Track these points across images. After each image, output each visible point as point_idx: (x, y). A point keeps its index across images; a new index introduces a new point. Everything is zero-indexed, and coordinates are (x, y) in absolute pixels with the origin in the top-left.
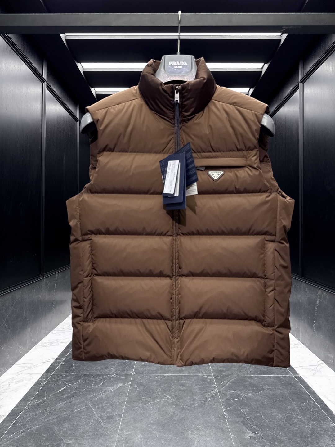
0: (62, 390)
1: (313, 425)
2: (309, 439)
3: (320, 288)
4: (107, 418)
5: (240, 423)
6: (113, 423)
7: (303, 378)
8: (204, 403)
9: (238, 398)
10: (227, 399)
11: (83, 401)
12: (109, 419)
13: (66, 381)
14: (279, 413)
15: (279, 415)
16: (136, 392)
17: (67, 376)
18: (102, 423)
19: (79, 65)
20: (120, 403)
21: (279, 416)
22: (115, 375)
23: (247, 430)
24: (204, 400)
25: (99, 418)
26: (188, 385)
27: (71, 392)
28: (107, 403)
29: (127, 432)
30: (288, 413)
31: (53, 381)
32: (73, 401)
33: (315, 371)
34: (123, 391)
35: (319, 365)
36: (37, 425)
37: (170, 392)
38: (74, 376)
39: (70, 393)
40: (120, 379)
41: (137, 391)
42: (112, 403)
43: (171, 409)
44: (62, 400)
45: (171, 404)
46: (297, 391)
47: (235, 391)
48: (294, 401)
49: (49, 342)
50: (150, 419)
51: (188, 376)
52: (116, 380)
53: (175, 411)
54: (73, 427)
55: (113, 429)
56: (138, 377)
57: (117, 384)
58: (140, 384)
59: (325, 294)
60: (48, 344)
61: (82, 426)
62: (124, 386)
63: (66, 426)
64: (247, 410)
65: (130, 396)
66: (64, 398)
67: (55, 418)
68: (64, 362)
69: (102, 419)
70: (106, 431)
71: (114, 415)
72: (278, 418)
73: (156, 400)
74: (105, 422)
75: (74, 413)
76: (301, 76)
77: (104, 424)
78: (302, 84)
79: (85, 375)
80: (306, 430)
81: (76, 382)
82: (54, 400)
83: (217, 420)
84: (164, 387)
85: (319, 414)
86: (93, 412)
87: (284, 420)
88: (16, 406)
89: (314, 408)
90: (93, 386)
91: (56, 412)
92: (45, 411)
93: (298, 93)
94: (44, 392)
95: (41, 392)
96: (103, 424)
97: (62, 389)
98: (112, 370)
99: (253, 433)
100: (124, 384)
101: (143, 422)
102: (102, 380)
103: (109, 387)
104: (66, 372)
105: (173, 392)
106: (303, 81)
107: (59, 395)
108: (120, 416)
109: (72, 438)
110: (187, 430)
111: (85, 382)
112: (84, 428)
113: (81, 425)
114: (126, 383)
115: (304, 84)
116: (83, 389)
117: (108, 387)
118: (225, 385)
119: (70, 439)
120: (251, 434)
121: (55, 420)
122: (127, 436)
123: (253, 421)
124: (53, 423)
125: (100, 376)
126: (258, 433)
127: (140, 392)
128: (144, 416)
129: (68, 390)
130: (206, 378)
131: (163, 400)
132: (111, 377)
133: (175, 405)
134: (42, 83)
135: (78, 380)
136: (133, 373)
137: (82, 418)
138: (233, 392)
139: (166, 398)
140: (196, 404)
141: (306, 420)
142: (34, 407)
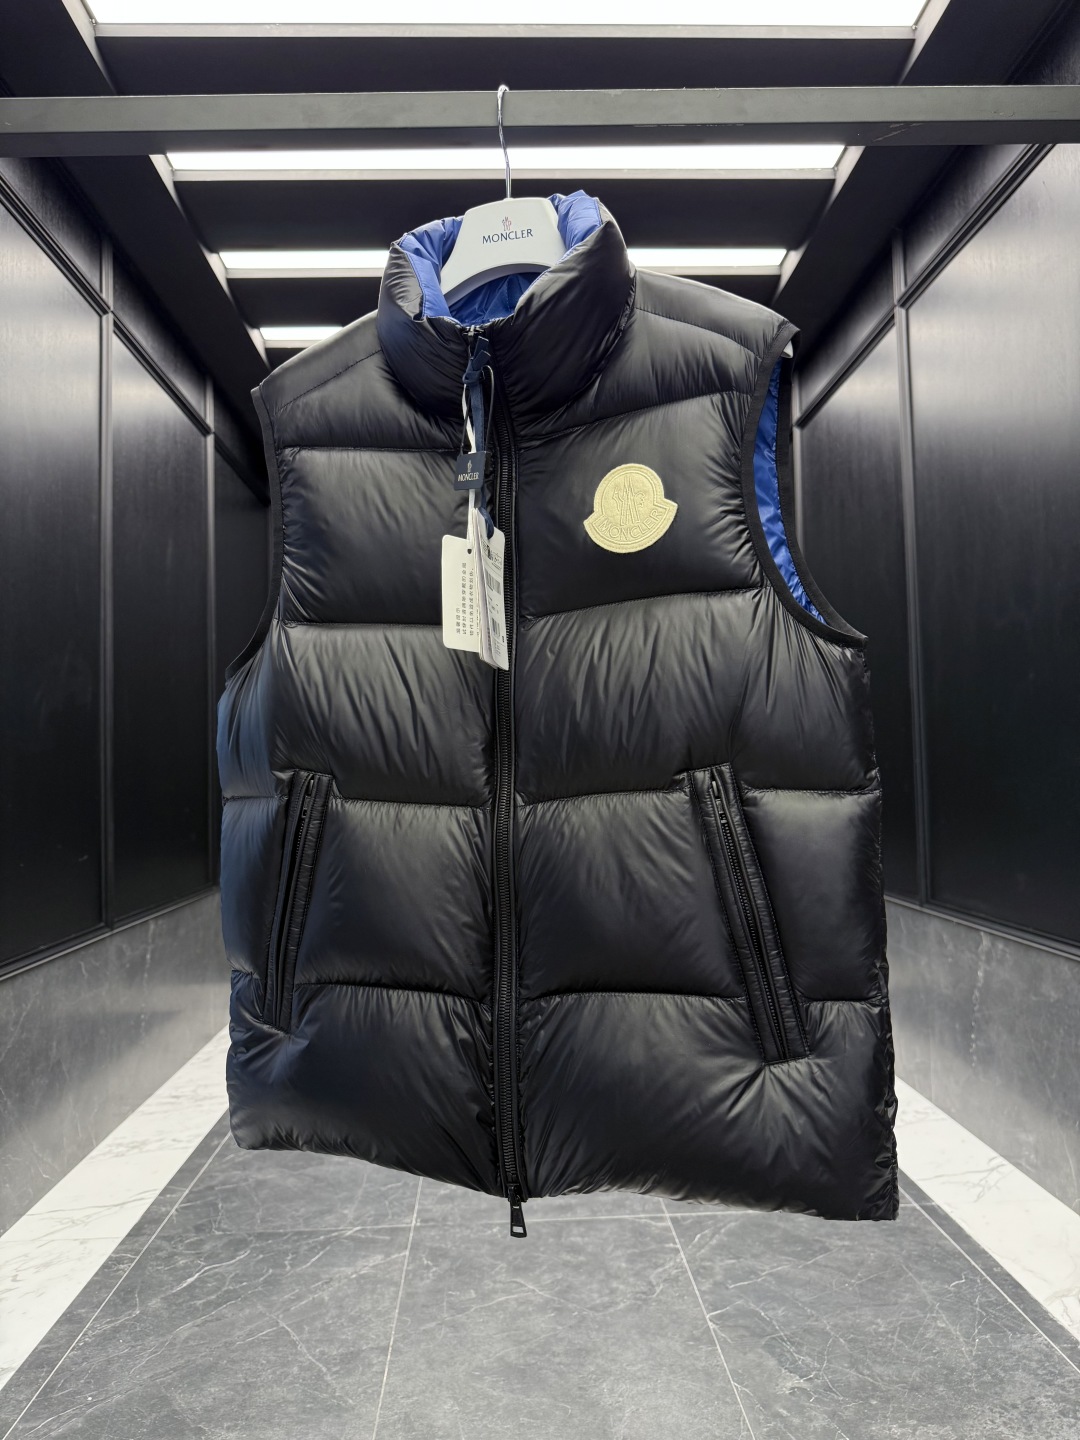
0: (189, 1286)
1: (984, 1342)
2: (973, 1385)
3: (985, 932)
4: (342, 1361)
5: (760, 1350)
6: (363, 1374)
7: (947, 1209)
8: (645, 1300)
9: (751, 1279)
10: (716, 1284)
11: (261, 1313)
12: (349, 1363)
13: (199, 1256)
14: (878, 1317)
15: (879, 1320)
16: (428, 1278)
17: (201, 1242)
18: (325, 1374)
19: (213, 259)
20: (379, 1315)
21: (877, 1324)
22: (357, 1231)
23: (783, 1371)
24: (644, 1289)
25: (318, 1360)
26: (590, 1249)
27: (219, 1289)
28: (339, 1317)
29: (409, 1397)
30: (904, 1315)
31: (157, 1258)
32: (229, 1315)
33: (981, 1189)
34: (387, 1276)
35: (992, 1170)
36: (119, 1393)
37: (537, 1272)
38: (225, 1240)
39: (215, 1292)
40: (374, 1241)
41: (431, 1275)
42: (352, 1313)
43: (541, 1323)
44: (193, 1312)
45: (543, 1308)
46: (929, 1248)
47: (738, 1258)
48: (921, 1278)
49: (132, 1143)
50: (479, 1356)
51: (589, 1225)
52: (362, 1245)
53: (555, 1329)
54: (237, 1392)
55: (365, 1392)
56: (432, 1234)
57: (364, 1257)
58: (437, 1255)
59: (1000, 945)
60: (133, 1148)
61: (263, 1386)
62: (388, 1262)
63: (212, 1390)
64: (780, 1312)
65: (409, 1290)
66: (197, 1309)
67: (175, 1370)
68: (188, 1199)
69: (326, 1363)
70: (340, 1397)
71: (363, 1351)
72: (874, 1329)
73: (493, 1299)
74: (336, 1372)
75: (233, 1351)
76: (899, 288)
77: (334, 1376)
78: (903, 311)
79: (260, 1236)
80: (962, 1360)
81: (233, 1258)
82: (165, 1314)
83: (689, 1345)
84: (516, 1259)
85: (1001, 1311)
86: (294, 1344)
87: (893, 1334)
88: (46, 1340)
89: (984, 1295)
90: (288, 1268)
91: (175, 1352)
92: (141, 1349)
93: (891, 338)
94: (132, 1292)
95: (122, 1294)
96: (328, 1378)
97: (190, 1280)
98: (345, 1216)
99: (801, 1377)
100: (388, 1255)
101: (458, 1365)
102: (315, 1247)
103: (341, 1266)
104: (198, 1229)
105: (545, 1272)
106: (907, 301)
107: (181, 1301)
108: (384, 1350)
109: (236, 1426)
110: (595, 1381)
111: (261, 1256)
112: (271, 1394)
113: (260, 1384)
114: (393, 1254)
115: (911, 311)
116: (258, 1277)
117: (336, 1270)
118: (707, 1243)
119: (228, 1428)
120: (796, 1381)
121: (174, 1374)
122: (408, 1410)
123: (799, 1343)
124: (170, 1384)
125: (309, 1237)
126: (816, 1377)
127: (440, 1278)
128: (458, 1346)
129: (207, 1282)
130: (646, 1225)
131: (516, 1296)
132: (347, 1238)
133: (556, 1309)
134: (101, 317)
135: (237, 1250)
136: (414, 1222)
137: (262, 1364)
138: (733, 1261)
139: (523, 1291)
140: (617, 1304)
141: (960, 1330)
142: (105, 1339)
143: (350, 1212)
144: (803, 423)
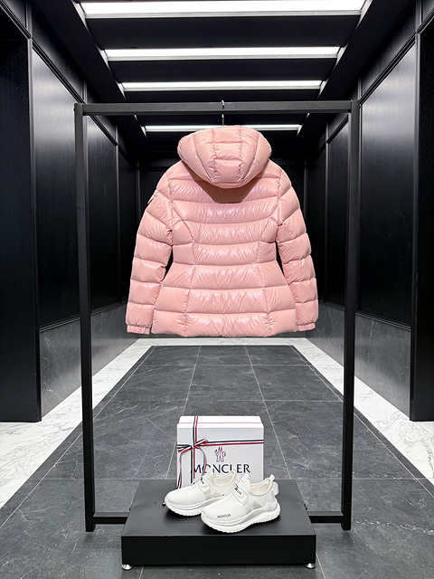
3: (373, 319)
4: (166, 428)
5: (285, 430)
6: (172, 430)
9: (286, 415)
10: (275, 416)
11: (142, 418)
13: (123, 406)
14: (322, 424)
17: (123, 403)
18: (161, 430)
19: (120, 85)
22: (170, 401)
23: (291, 434)
25: (159, 428)
28: (165, 419)
31: (111, 406)
32: (133, 418)
33: (364, 398)
34: (179, 412)
35: (370, 394)
38: (130, 403)
39: (129, 414)
40: (175, 404)
41: (191, 412)
42: (169, 419)
48: (337, 417)
52: (171, 405)
54: (137, 433)
56: (192, 402)
58: (193, 407)
59: (376, 323)
61: (144, 432)
63: (131, 433)
64: (293, 422)
66: (124, 417)
67: (120, 429)
68: (118, 393)
70: (166, 435)
71: (172, 426)
75: (135, 426)
76: (359, 97)
77: (164, 431)
79: (141, 402)
82: (115, 418)
84: (217, 409)
86: (152, 424)
90: (150, 409)
91: (119, 425)
92: (109, 425)
94: (105, 413)
95: (102, 413)
97: (121, 411)
99: (296, 435)
102: (157, 405)
104: (122, 400)
106: (362, 101)
107: (119, 415)
109: (137, 440)
111: (141, 406)
112: (147, 434)
114: (181, 406)
115: (363, 105)
116: (141, 411)
117: (164, 409)
118: (275, 407)
123: (297, 429)
124: (118, 432)
125: (155, 402)
126: (300, 436)
127: (194, 412)
129: (127, 411)
130: (257, 402)
132: (166, 403)
135: (134, 405)
136: (187, 400)
137: (144, 428)
138: (282, 411)
142: (99, 423)
143: (168, 397)
144: (329, 142)
